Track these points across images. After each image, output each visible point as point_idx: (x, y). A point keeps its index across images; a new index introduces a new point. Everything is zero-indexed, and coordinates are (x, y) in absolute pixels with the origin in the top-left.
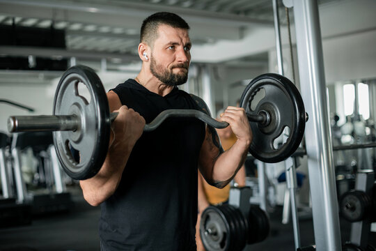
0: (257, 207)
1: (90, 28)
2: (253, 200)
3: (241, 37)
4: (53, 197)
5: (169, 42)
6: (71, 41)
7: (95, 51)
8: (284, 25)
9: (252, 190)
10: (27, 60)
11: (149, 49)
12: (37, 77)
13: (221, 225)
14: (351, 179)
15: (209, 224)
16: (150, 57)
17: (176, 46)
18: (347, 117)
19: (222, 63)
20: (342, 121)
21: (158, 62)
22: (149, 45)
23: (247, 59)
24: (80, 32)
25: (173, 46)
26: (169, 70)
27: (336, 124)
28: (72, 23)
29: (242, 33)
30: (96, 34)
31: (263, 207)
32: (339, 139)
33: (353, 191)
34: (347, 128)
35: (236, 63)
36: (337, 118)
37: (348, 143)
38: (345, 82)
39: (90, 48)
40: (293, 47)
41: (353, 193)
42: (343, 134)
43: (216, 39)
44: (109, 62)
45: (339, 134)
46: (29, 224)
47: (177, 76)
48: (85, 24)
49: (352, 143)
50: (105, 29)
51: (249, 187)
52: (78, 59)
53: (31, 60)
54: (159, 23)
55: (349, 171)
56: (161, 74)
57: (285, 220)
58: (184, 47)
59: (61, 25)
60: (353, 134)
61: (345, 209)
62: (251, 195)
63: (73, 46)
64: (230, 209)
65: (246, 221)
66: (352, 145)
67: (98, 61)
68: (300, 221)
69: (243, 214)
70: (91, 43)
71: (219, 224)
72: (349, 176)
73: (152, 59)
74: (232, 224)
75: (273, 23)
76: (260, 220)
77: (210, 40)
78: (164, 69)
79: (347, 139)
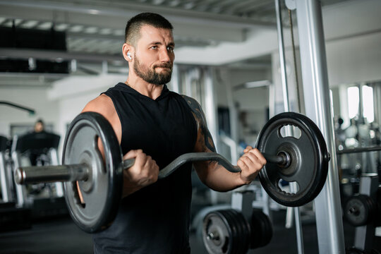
0: (260, 211)
1: (91, 30)
2: (256, 204)
3: (244, 39)
4: (53, 201)
5: (152, 42)
6: (71, 44)
7: (96, 54)
8: (287, 27)
9: (255, 194)
10: (27, 62)
11: (132, 48)
12: (37, 79)
13: (223, 229)
14: (355, 183)
15: (212, 228)
16: (133, 57)
17: (159, 45)
18: (351, 120)
19: (225, 66)
20: (346, 124)
21: (141, 62)
22: (132, 45)
23: (250, 61)
24: (81, 35)
25: (156, 46)
26: (152, 70)
27: (340, 127)
28: (73, 25)
29: (244, 35)
30: (97, 36)
31: (266, 212)
32: (343, 143)
33: (357, 195)
34: (352, 131)
35: (238, 65)
36: (341, 121)
37: (353, 146)
38: (349, 85)
39: (90, 50)
40: (296, 49)
41: (357, 197)
42: (348, 137)
43: (219, 41)
44: (110, 64)
45: (343, 137)
46: (30, 228)
47: (161, 75)
48: (86, 26)
49: (356, 146)
50: (106, 31)
51: (252, 191)
52: (79, 62)
53: (31, 63)
54: (142, 24)
55: (353, 174)
56: (145, 73)
57: (289, 224)
58: (167, 47)
59: (61, 27)
60: (357, 137)
61: (349, 213)
62: (254, 199)
63: (74, 48)
64: (233, 214)
65: (249, 226)
66: (356, 149)
67: (99, 63)
68: (303, 225)
69: (246, 218)
70: (92, 45)
71: (221, 229)
72: (353, 180)
73: (136, 59)
74: (234, 228)
75: (275, 25)
76: (263, 224)
77: (213, 42)
78: (146, 68)
79: (351, 143)
